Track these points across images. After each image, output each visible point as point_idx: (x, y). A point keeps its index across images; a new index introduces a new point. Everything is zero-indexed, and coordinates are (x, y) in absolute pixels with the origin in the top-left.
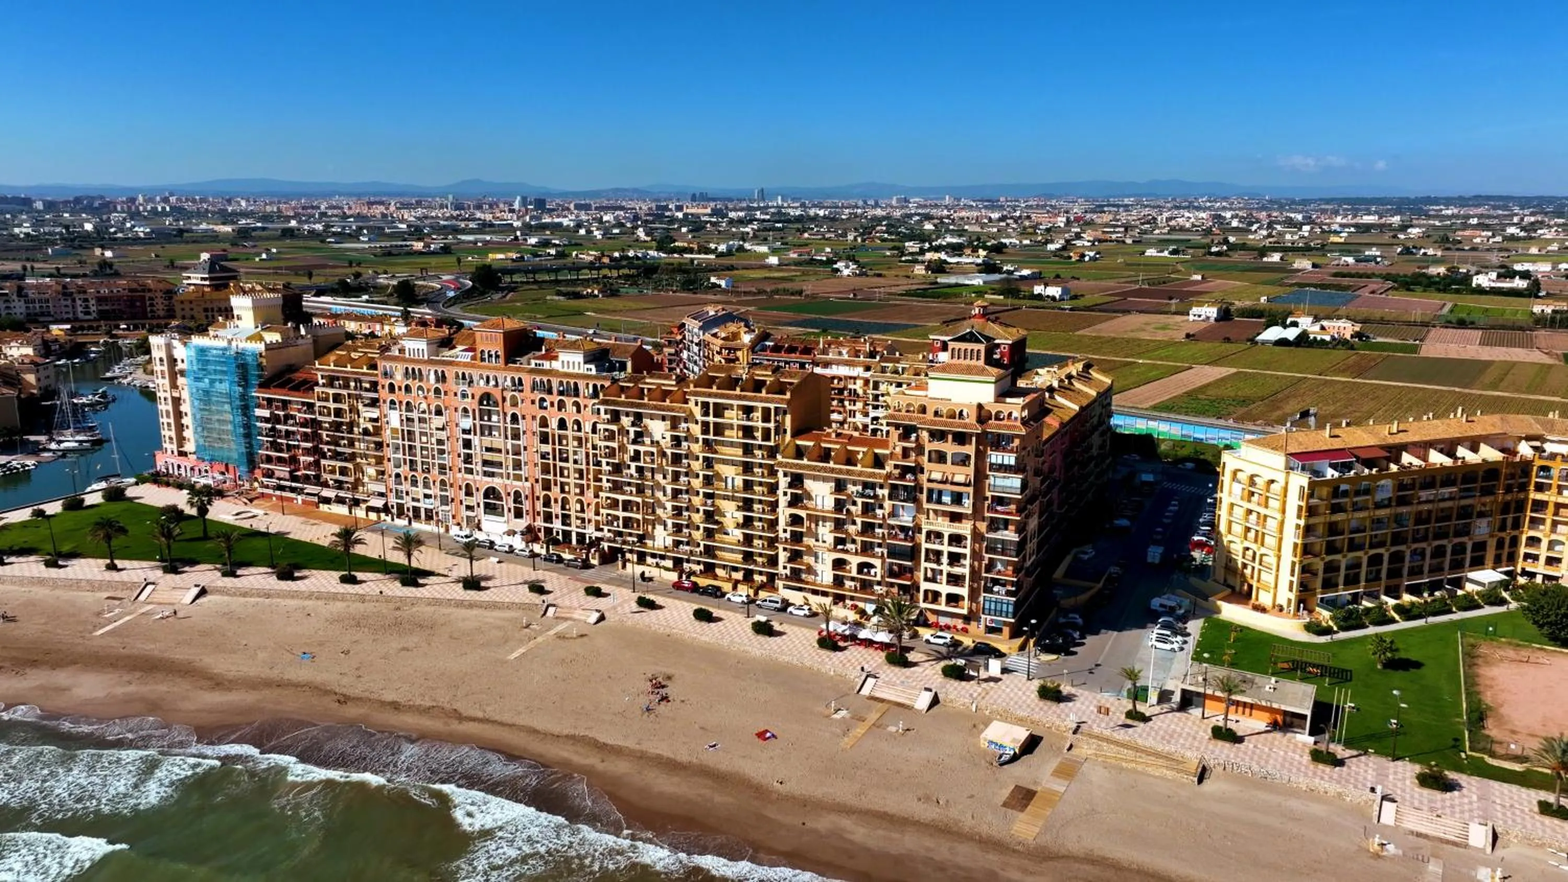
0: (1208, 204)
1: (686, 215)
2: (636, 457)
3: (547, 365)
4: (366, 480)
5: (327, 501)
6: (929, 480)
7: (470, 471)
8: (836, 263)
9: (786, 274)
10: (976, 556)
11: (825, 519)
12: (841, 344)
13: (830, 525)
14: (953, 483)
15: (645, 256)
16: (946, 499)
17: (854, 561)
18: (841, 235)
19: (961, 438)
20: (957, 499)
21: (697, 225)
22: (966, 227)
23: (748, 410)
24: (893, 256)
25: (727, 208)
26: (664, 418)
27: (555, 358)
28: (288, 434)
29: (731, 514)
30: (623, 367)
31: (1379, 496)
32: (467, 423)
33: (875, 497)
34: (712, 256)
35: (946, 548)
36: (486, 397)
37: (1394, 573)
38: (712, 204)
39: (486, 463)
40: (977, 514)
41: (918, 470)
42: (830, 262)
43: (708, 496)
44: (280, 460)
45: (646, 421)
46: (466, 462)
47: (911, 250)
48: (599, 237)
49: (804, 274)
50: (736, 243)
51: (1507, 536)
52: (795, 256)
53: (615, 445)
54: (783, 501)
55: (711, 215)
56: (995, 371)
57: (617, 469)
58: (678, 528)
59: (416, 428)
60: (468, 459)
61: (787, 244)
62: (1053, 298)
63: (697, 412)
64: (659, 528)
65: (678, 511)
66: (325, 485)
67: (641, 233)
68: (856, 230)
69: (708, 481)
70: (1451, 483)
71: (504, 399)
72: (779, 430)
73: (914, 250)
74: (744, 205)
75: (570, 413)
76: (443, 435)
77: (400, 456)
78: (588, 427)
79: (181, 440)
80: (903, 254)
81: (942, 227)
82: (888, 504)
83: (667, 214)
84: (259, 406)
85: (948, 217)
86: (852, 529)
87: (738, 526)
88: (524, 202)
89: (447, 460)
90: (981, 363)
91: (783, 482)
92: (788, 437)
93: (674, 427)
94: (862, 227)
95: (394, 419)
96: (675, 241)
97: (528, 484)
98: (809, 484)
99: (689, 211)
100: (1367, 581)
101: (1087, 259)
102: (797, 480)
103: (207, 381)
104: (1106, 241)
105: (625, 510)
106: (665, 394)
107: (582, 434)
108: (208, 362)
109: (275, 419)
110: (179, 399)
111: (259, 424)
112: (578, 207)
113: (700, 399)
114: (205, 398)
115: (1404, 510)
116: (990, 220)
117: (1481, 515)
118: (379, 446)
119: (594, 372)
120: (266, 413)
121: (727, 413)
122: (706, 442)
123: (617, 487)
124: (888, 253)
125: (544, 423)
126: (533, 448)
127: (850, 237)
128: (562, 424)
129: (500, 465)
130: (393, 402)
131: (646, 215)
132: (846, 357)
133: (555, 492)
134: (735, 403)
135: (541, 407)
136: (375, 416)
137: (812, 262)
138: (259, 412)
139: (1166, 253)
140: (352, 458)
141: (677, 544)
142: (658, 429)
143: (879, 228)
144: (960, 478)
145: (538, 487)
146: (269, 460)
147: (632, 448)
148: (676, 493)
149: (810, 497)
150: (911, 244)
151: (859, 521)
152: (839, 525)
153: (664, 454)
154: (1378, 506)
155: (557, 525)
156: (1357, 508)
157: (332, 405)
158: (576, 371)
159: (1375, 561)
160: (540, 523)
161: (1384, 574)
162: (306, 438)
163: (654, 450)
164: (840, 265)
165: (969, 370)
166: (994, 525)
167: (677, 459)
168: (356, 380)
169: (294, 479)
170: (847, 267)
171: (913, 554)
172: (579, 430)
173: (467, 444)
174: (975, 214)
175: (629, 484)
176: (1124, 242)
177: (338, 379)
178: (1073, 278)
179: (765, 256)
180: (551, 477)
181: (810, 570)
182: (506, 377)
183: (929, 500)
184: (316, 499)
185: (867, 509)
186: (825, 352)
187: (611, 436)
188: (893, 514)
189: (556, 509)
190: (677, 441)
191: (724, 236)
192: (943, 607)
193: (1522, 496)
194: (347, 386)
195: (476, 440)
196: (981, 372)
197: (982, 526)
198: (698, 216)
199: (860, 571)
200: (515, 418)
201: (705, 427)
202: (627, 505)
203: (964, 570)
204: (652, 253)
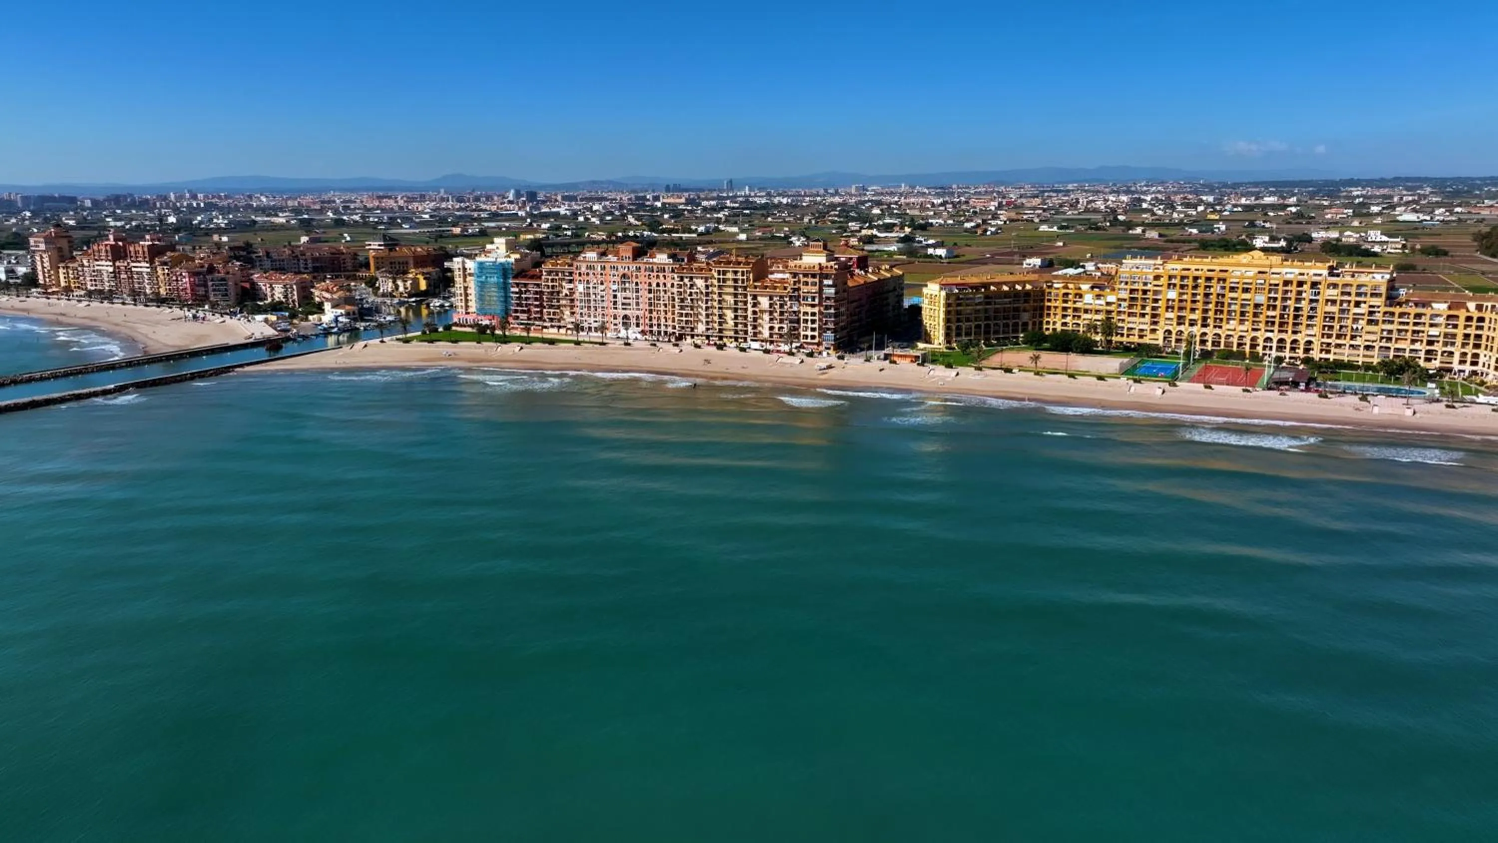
0: (1145, 188)
1: (664, 204)
2: (691, 294)
3: (651, 260)
4: (565, 317)
5: (546, 327)
6: (803, 292)
7: (616, 308)
8: (790, 238)
9: (752, 246)
10: (820, 320)
11: (765, 311)
12: (779, 263)
13: (768, 314)
14: (812, 293)
15: (642, 235)
16: (809, 300)
17: (777, 326)
18: (799, 219)
19: (814, 276)
20: (813, 299)
21: (677, 214)
22: (908, 211)
23: (736, 273)
24: (837, 233)
25: (699, 197)
26: (702, 278)
27: (655, 257)
28: (527, 299)
29: (730, 315)
30: (683, 260)
31: (977, 301)
32: (615, 287)
33: (784, 301)
34: (695, 235)
35: (810, 318)
36: (624, 276)
37: (987, 332)
38: (686, 194)
39: (623, 304)
40: (820, 304)
41: (799, 289)
42: (787, 237)
43: (720, 308)
44: (523, 312)
45: (694, 280)
46: (614, 304)
47: (853, 228)
48: (598, 222)
49: (766, 245)
50: (712, 225)
51: (1037, 320)
52: (760, 234)
53: (682, 290)
54: (749, 306)
55: (686, 204)
56: (826, 252)
57: (682, 300)
58: (707, 323)
59: (592, 291)
60: (615, 303)
61: (753, 225)
62: (940, 257)
63: (716, 275)
64: (700, 324)
65: (707, 316)
66: (545, 321)
67: (631, 219)
68: (813, 214)
69: (720, 302)
70: (1010, 297)
71: (632, 276)
72: (748, 279)
73: (855, 228)
74: (715, 194)
75: (661, 280)
76: (603, 293)
77: (583, 304)
78: (669, 285)
79: (467, 307)
80: (845, 231)
81: (888, 210)
82: (789, 303)
83: (648, 203)
84: (513, 287)
85: (896, 203)
86: (775, 314)
87: (733, 319)
88: (518, 195)
89: (605, 304)
90: (822, 249)
91: (749, 298)
92: (751, 282)
93: (706, 281)
94: (818, 212)
95: (581, 288)
96: (662, 225)
97: (642, 312)
98: (759, 298)
99: (665, 201)
100: (975, 334)
101: (989, 233)
102: (755, 297)
103: (484, 277)
104: (1019, 220)
105: (686, 317)
106: (702, 269)
107: (666, 288)
108: (484, 268)
109: (520, 292)
110: (467, 287)
111: (512, 295)
112: (565, 198)
113: (717, 269)
114: (482, 286)
115: (988, 307)
116: (933, 205)
117: (1025, 310)
118: (572, 301)
119: (672, 262)
120: (517, 290)
121: (728, 274)
122: (719, 286)
123: (682, 308)
124: (834, 231)
125: (650, 284)
126: (645, 295)
127: (806, 220)
128: (658, 285)
129: (629, 304)
130: (580, 280)
131: (629, 204)
132: (781, 268)
133: (654, 314)
134: (731, 269)
135: (649, 278)
136: (571, 287)
137: (773, 238)
138: (513, 289)
139: (1055, 229)
140: (559, 307)
141: (708, 329)
142: (700, 283)
143: (832, 213)
144: (814, 291)
145: (647, 313)
146: (516, 311)
147: (688, 291)
148: (707, 308)
149: (760, 304)
150: (853, 224)
151: (778, 311)
152: (771, 313)
153: (702, 293)
154: (976, 305)
155: (655, 328)
156: (967, 305)
157: (550, 284)
158: (664, 262)
159: (978, 327)
160: (647, 328)
161: (982, 333)
162: (536, 299)
163: (698, 291)
164: (793, 239)
165: (817, 252)
166: (827, 308)
167: (707, 294)
168: (562, 272)
169: (529, 319)
170: (799, 240)
171: (798, 321)
172: (665, 287)
173: (615, 297)
174: (921, 199)
175: (687, 306)
176: (1032, 221)
177: (553, 272)
178: (967, 245)
179: (737, 234)
180: (653, 308)
181: (760, 333)
182: (633, 267)
183: (803, 300)
184: (540, 328)
185: (781, 306)
186: (771, 267)
187: (680, 286)
188: (791, 307)
189: (655, 322)
190: (707, 287)
191: (701, 220)
192: (809, 340)
193: (1042, 304)
194: (557, 275)
195: (619, 294)
196: (821, 252)
197: (822, 309)
198: (675, 205)
199: (779, 330)
200: (637, 284)
201: (719, 280)
202: (687, 315)
203: (816, 326)
204: (646, 233)
